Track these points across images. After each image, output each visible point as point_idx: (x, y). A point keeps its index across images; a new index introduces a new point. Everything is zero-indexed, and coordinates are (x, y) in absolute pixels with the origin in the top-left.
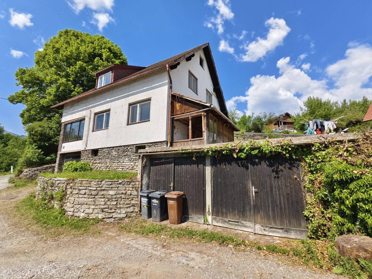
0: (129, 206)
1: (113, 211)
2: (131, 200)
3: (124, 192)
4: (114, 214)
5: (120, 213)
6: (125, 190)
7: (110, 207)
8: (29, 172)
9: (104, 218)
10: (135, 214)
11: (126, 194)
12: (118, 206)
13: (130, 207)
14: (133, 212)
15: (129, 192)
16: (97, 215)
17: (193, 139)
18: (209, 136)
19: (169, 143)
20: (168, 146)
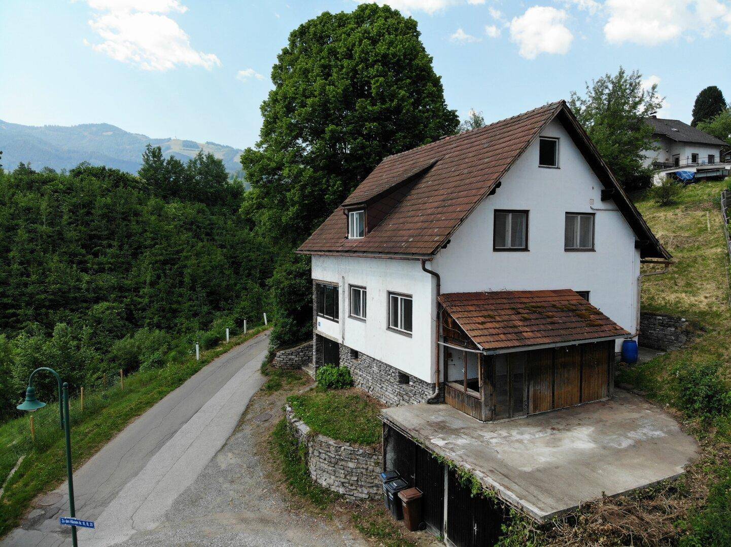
0: (372, 485)
1: (354, 488)
2: (373, 479)
3: (364, 466)
4: (355, 492)
5: (362, 493)
6: (366, 464)
7: (351, 482)
8: (283, 357)
9: (344, 494)
10: (379, 497)
11: (367, 469)
12: (360, 483)
13: (373, 487)
14: (376, 493)
15: (371, 468)
16: (337, 488)
17: (469, 392)
18: (491, 395)
19: (437, 388)
20: (435, 394)
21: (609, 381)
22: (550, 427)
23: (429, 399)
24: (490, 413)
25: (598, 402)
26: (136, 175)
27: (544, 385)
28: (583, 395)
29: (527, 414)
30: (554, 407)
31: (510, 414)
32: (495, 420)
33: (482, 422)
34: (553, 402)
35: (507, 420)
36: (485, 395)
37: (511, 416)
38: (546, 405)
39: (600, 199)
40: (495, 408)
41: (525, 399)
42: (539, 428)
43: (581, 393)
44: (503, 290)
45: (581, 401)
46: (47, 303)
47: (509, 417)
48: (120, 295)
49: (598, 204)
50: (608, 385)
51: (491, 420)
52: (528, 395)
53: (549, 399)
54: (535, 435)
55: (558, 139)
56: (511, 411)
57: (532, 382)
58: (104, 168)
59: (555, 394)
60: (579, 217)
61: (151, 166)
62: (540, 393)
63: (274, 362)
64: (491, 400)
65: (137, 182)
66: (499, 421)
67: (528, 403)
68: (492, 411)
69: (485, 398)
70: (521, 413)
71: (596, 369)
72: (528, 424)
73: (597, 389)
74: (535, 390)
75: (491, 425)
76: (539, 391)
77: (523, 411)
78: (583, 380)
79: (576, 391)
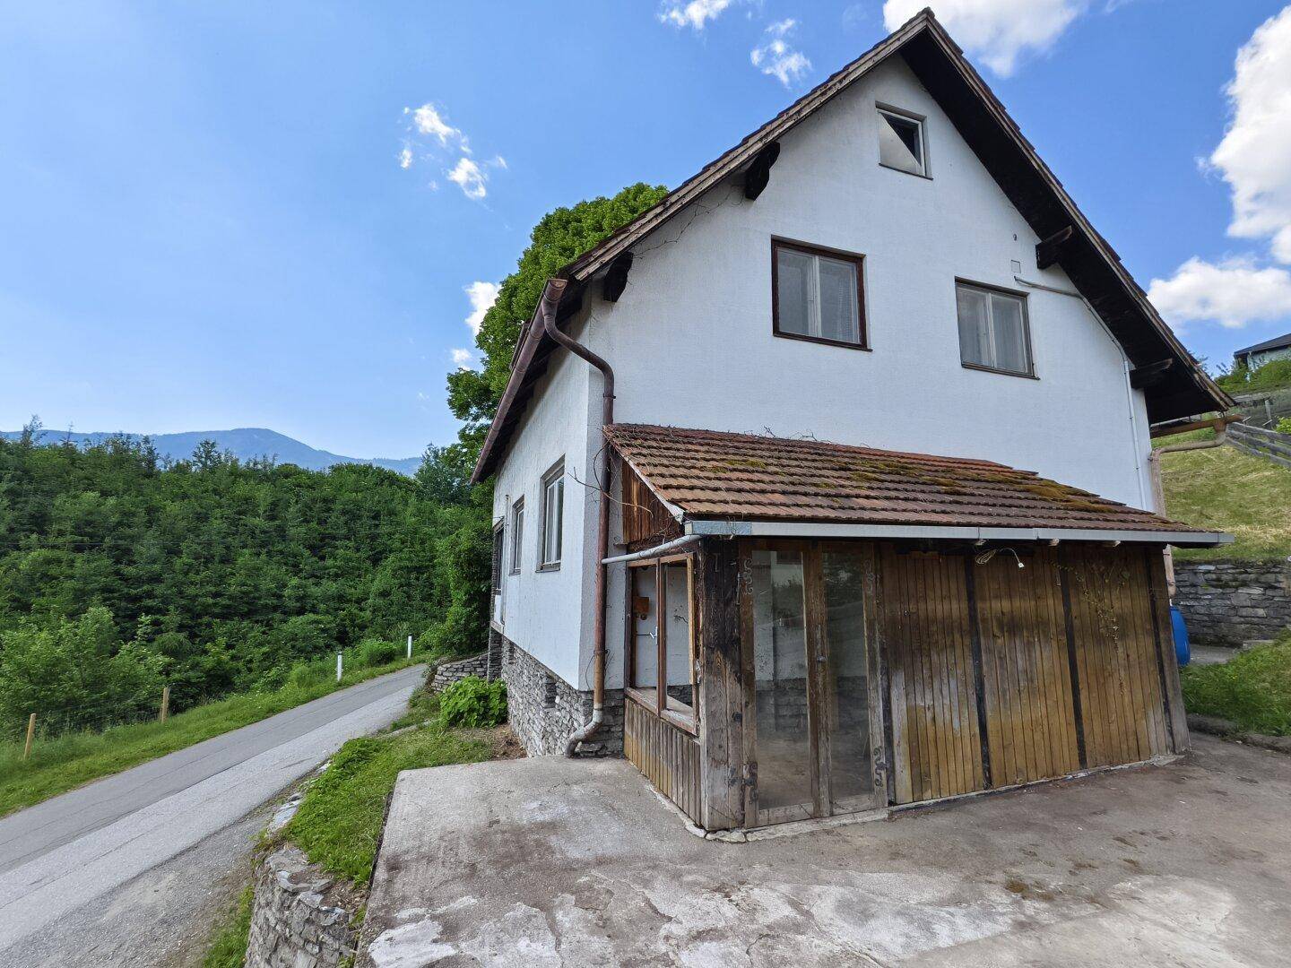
8: (447, 674)
17: (671, 714)
18: (737, 718)
19: (596, 706)
20: (591, 724)
21: (1166, 696)
22: (999, 877)
23: (575, 743)
24: (735, 790)
25: (1143, 770)
26: (412, 477)
27: (945, 692)
28: (1088, 740)
29: (891, 803)
30: (989, 781)
31: (818, 805)
32: (755, 826)
33: (701, 833)
34: (986, 758)
35: (807, 827)
36: (711, 716)
37: (825, 808)
38: (960, 771)
39: (1036, 265)
40: (753, 775)
41: (878, 741)
42: (946, 876)
43: (1080, 733)
44: (805, 439)
45: (1083, 762)
46: (217, 610)
47: (815, 816)
48: (337, 605)
49: (1031, 273)
50: (1167, 710)
51: (740, 824)
52: (888, 731)
53: (969, 747)
54: (927, 927)
55: (922, 119)
56: (824, 789)
57: (899, 680)
58: (371, 466)
59: (990, 727)
60: (990, 297)
61: (430, 467)
62: (934, 719)
63: (433, 684)
64: (738, 738)
65: (410, 483)
66: (771, 830)
67: (891, 758)
68: (743, 789)
69: (712, 732)
70: (866, 800)
71: (1120, 650)
72: (895, 855)
73: (1131, 722)
74: (912, 711)
75: (734, 851)
76: (929, 715)
77: (871, 790)
78: (1082, 686)
79: (1061, 721)
